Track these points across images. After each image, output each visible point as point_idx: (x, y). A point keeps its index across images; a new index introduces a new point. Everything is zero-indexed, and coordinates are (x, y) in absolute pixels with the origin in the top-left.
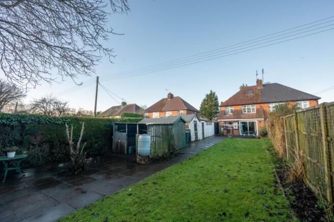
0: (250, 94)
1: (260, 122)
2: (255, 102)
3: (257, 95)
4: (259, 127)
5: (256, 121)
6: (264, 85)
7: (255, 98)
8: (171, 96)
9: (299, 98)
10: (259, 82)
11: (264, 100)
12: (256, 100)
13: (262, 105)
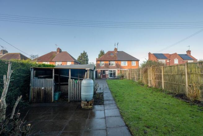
0: (112, 55)
1: (118, 71)
2: (115, 60)
3: (115, 56)
4: (118, 73)
5: (116, 70)
6: (118, 52)
7: (115, 58)
8: (60, 50)
9: (133, 60)
10: (116, 49)
11: (119, 59)
12: (115, 59)
13: (118, 62)
